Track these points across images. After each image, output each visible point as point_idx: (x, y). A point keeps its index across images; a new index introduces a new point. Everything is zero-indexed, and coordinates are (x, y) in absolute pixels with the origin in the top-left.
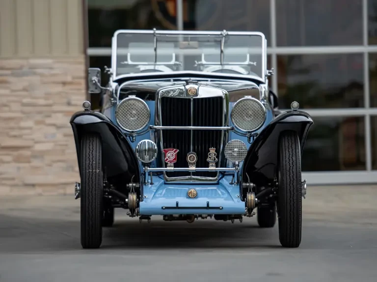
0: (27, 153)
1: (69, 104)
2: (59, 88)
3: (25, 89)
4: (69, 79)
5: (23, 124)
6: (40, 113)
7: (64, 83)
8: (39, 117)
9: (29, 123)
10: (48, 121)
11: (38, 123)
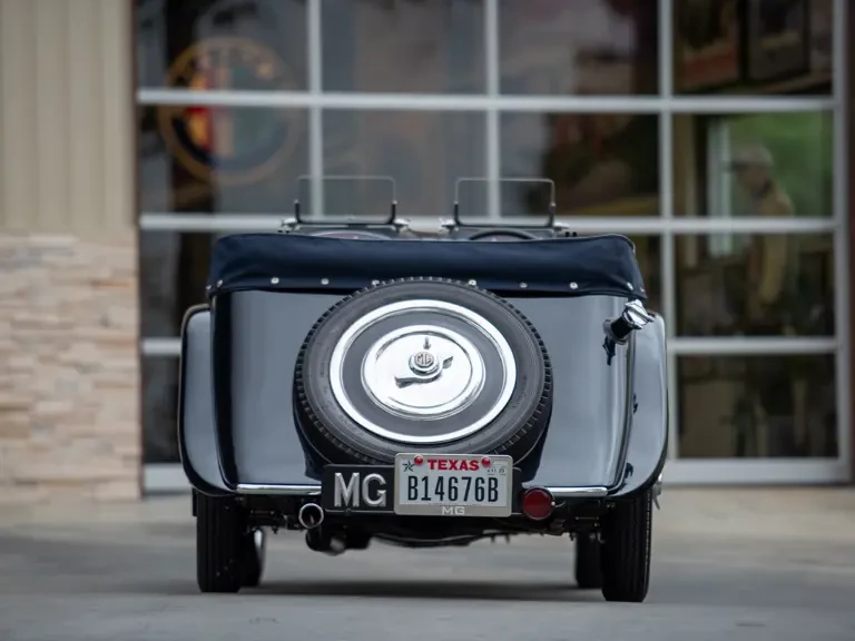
0: (20, 418)
1: (105, 323)
2: (86, 293)
3: (20, 294)
4: (104, 274)
5: (15, 362)
6: (47, 340)
7: (96, 283)
8: (45, 350)
9: (27, 361)
10: (65, 356)
11: (44, 359)
